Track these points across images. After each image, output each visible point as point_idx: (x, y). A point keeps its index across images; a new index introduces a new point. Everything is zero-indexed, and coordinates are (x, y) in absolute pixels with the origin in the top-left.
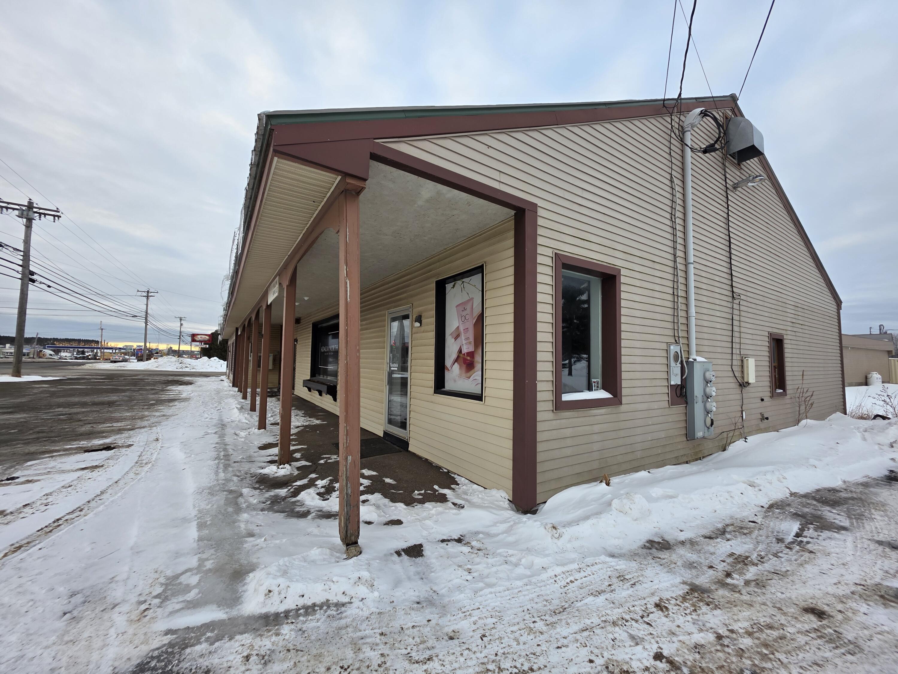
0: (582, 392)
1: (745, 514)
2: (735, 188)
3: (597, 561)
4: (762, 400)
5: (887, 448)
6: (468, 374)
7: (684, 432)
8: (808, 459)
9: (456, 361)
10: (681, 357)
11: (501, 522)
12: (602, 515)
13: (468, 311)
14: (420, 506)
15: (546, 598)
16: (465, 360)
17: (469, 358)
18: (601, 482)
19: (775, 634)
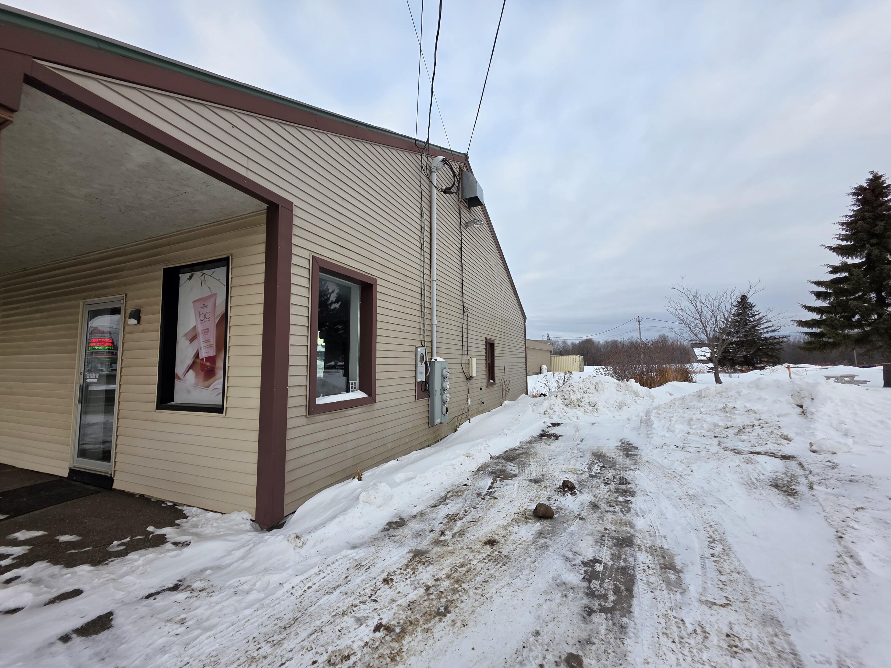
0: (340, 393)
1: (461, 480)
2: (466, 226)
3: (338, 558)
4: (481, 389)
5: (542, 415)
6: (207, 383)
7: (427, 421)
8: (503, 429)
9: (191, 367)
10: (426, 358)
11: (238, 548)
12: (349, 511)
13: (210, 308)
14: (119, 560)
15: (277, 616)
16: (203, 367)
17: (208, 364)
18: (354, 478)
19: (464, 569)
